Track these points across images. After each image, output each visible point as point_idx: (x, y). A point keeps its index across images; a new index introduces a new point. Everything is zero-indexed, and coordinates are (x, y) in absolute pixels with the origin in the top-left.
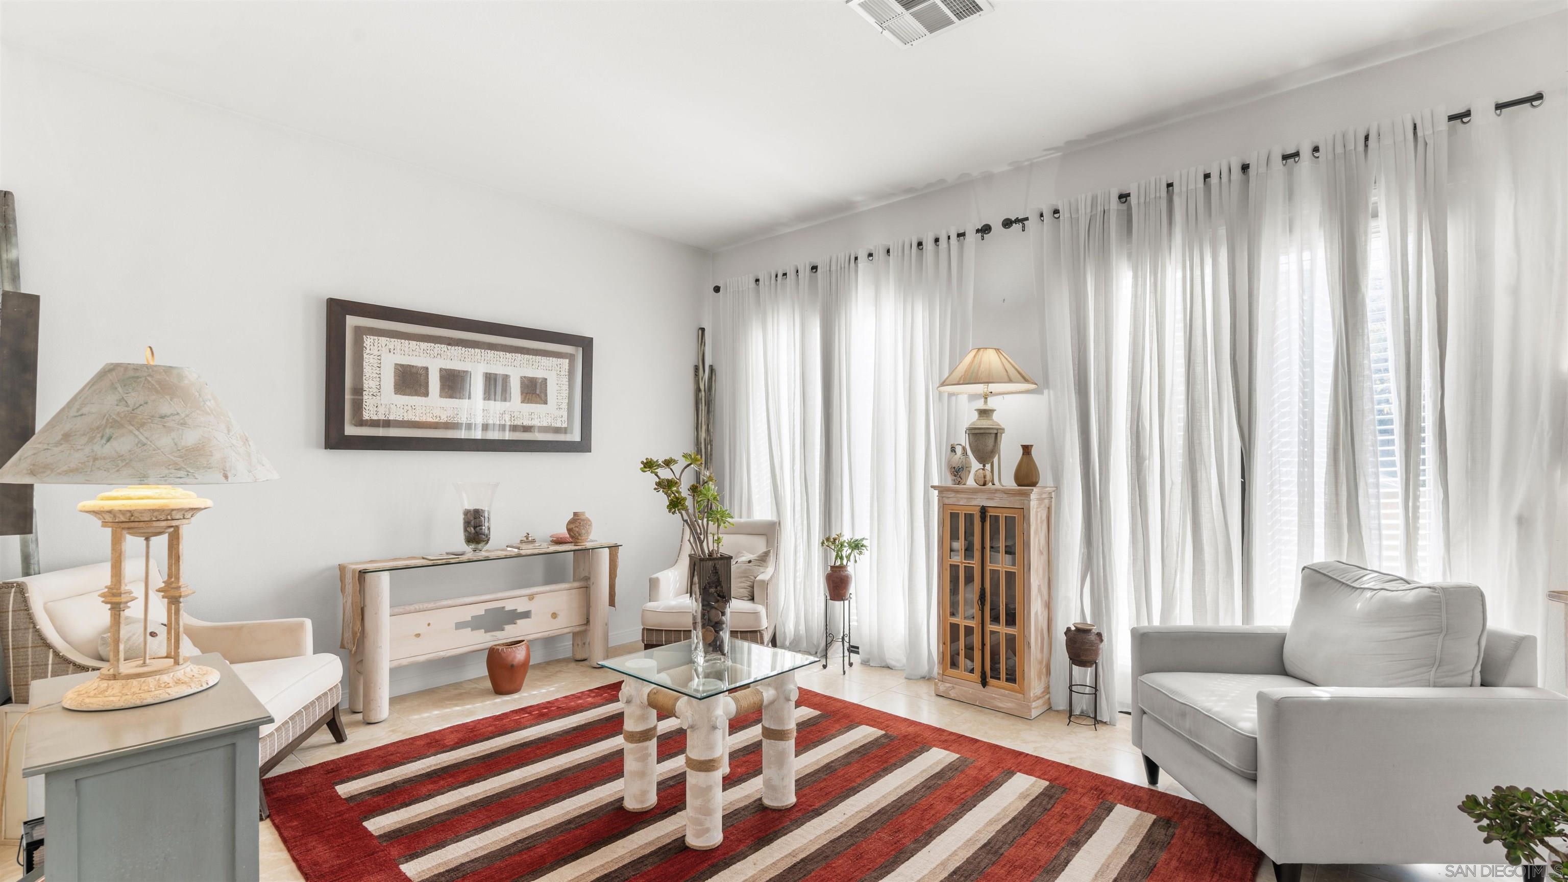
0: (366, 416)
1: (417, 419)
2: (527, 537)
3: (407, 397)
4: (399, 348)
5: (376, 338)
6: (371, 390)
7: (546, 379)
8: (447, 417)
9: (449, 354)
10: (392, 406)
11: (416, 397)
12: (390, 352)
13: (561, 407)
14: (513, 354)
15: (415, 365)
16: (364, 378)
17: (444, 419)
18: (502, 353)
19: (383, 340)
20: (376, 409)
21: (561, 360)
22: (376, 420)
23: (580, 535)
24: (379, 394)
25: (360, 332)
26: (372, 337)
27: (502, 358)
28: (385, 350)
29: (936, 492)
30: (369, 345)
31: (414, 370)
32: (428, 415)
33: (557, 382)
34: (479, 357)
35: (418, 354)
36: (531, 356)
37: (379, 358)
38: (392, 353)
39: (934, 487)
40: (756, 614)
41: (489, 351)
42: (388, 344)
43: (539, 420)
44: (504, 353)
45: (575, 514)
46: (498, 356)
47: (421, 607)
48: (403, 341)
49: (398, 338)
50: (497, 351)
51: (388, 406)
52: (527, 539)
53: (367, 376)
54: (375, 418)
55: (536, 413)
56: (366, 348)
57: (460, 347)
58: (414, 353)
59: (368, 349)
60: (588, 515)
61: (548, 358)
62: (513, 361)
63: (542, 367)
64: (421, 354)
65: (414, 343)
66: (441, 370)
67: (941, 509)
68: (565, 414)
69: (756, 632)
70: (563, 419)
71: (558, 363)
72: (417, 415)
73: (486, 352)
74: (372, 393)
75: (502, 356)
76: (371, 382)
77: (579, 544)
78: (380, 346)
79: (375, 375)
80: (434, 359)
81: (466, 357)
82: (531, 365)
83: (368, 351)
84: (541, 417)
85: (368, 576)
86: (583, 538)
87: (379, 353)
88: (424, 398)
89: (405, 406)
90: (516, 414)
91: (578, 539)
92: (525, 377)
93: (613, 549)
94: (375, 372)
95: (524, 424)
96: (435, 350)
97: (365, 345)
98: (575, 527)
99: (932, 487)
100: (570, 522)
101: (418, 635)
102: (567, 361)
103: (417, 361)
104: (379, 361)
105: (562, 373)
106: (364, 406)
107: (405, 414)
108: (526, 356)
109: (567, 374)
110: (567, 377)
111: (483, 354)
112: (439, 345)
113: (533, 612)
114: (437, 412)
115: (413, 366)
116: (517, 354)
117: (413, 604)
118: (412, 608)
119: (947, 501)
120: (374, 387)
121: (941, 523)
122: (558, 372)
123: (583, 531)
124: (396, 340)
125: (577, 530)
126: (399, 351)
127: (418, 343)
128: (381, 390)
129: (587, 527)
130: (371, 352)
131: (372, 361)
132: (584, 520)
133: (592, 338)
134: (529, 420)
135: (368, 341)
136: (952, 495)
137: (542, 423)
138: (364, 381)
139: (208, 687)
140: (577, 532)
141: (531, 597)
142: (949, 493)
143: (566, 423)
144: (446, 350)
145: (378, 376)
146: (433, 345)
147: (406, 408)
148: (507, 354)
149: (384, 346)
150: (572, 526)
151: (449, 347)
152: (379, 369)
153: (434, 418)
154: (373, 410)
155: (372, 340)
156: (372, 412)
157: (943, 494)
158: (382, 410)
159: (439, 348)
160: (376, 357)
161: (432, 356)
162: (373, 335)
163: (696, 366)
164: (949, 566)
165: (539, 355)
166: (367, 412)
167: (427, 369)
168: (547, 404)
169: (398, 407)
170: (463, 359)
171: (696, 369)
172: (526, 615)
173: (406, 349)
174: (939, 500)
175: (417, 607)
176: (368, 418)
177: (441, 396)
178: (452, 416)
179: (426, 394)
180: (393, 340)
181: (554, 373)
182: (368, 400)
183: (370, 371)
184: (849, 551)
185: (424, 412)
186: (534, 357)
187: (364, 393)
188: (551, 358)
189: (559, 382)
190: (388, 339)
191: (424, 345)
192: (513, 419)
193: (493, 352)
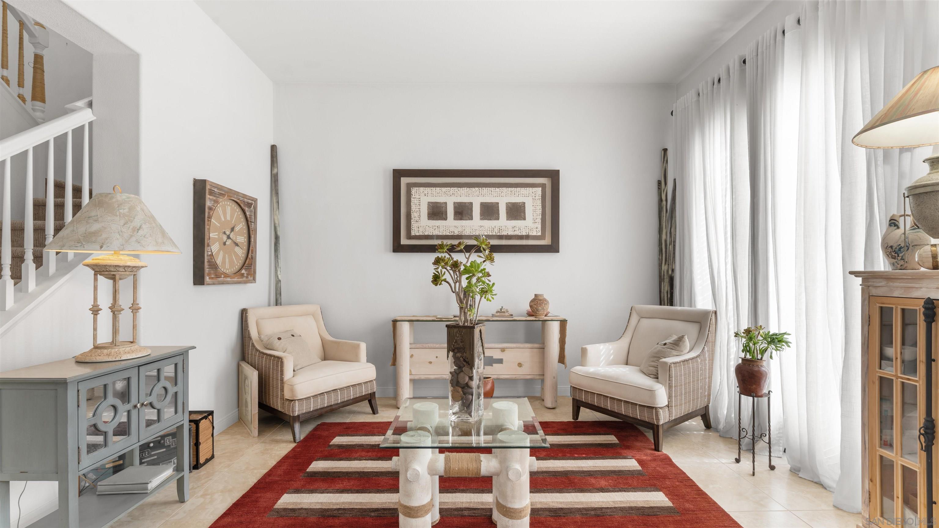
0: (413, 233)
1: (441, 234)
2: (501, 309)
3: (435, 221)
4: (430, 192)
5: (417, 188)
6: (415, 218)
7: (525, 203)
8: (458, 232)
9: (459, 193)
10: (426, 227)
11: (440, 221)
12: (425, 195)
13: (536, 221)
14: (501, 189)
15: (439, 202)
16: (412, 211)
17: (456, 233)
18: (493, 188)
19: (422, 189)
20: (418, 229)
21: (536, 188)
22: (418, 235)
23: (537, 310)
24: (419, 220)
25: (410, 186)
26: (415, 188)
27: (493, 192)
28: (423, 194)
29: (859, 280)
30: (414, 193)
31: (439, 205)
32: (447, 231)
33: (533, 204)
34: (478, 193)
35: (441, 195)
36: (513, 188)
37: (419, 199)
38: (426, 196)
39: (856, 274)
40: (651, 392)
41: (484, 188)
42: (424, 191)
43: (520, 231)
44: (494, 188)
45: (536, 295)
46: (490, 191)
47: (432, 346)
48: (432, 188)
49: (429, 187)
50: (490, 187)
51: (424, 227)
52: (501, 310)
53: (413, 211)
54: (417, 234)
55: (517, 227)
56: (412, 195)
57: (466, 188)
58: (439, 195)
59: (414, 195)
60: (546, 297)
61: (526, 189)
62: (501, 193)
63: (522, 195)
64: (443, 195)
65: (439, 188)
66: (454, 203)
67: (866, 302)
68: (539, 226)
69: (652, 408)
70: (538, 230)
71: (534, 191)
72: (441, 231)
73: (482, 189)
74: (416, 220)
75: (493, 191)
76: (415, 214)
77: (538, 317)
78: (420, 193)
79: (417, 210)
80: (450, 197)
81: (470, 194)
82: (513, 194)
83: (413, 196)
84: (521, 229)
85: (398, 323)
86: (540, 313)
87: (419, 197)
88: (444, 221)
89: (434, 226)
90: (503, 228)
91: (537, 313)
92: (509, 203)
93: (563, 323)
94: (417, 208)
95: (509, 234)
96: (451, 191)
97: (412, 193)
98: (534, 304)
99: (851, 273)
100: (532, 301)
101: (430, 363)
102: (540, 189)
103: (440, 199)
104: (419, 202)
105: (537, 198)
106: (412, 228)
107: (434, 231)
108: (510, 189)
109: (540, 198)
110: (540, 200)
111: (481, 190)
112: (453, 188)
113: (504, 360)
114: (452, 229)
115: (438, 202)
116: (503, 188)
117: (427, 343)
118: (427, 346)
119: (874, 292)
120: (417, 216)
121: (867, 321)
122: (534, 197)
123: (540, 308)
124: (428, 188)
125: (535, 306)
126: (430, 194)
127: (441, 188)
128: (421, 218)
129: (543, 305)
130: (415, 197)
131: (415, 202)
132: (540, 300)
133: (559, 171)
134: (512, 231)
135: (414, 190)
136: (883, 283)
137: (522, 233)
138: (412, 214)
139: (120, 359)
140: (536, 308)
141: (503, 350)
142: (878, 280)
143: (540, 232)
144: (457, 191)
145: (419, 210)
146: (449, 188)
147: (434, 227)
148: (497, 188)
149: (422, 192)
150: (532, 304)
151: (459, 189)
152: (419, 206)
153: (451, 233)
154: (416, 229)
155: (416, 190)
156: (416, 231)
157: (869, 282)
158: (421, 230)
159: (453, 190)
160: (418, 199)
161: (449, 195)
162: (416, 187)
163: (659, 181)
164: (877, 378)
165: (519, 187)
166: (413, 231)
167: (446, 203)
168: (525, 220)
169: (430, 227)
170: (468, 195)
171: (659, 183)
172: (500, 361)
173: (434, 193)
174: (863, 290)
175: (430, 345)
176: (414, 234)
177: (454, 219)
178: (461, 231)
179: (446, 219)
180: (427, 188)
181: (530, 198)
182: (414, 225)
183: (415, 208)
184: (765, 345)
185: (445, 230)
186: (515, 188)
187: (412, 220)
188: (528, 188)
189: (535, 204)
190: (424, 188)
191: (444, 189)
192: (501, 231)
193: (487, 188)
